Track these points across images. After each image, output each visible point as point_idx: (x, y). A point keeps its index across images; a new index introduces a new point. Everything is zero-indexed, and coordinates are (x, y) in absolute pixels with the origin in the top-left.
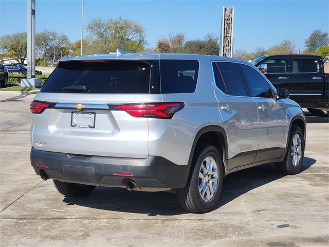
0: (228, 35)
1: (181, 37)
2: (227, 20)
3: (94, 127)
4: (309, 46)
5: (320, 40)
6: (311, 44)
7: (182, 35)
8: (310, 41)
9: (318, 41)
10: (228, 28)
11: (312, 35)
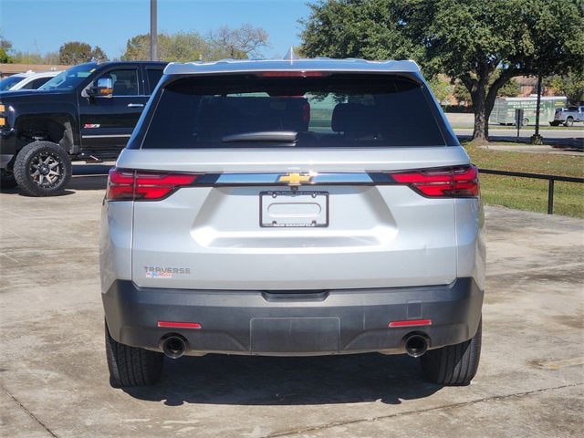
3: (326, 225)
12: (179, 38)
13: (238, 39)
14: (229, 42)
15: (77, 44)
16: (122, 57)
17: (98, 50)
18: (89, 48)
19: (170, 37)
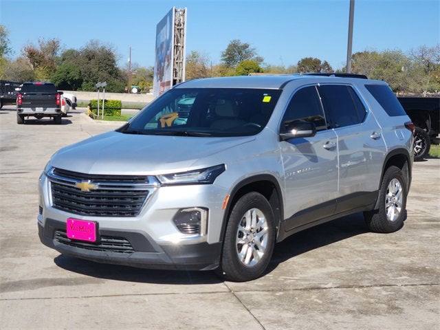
0: (179, 44)
1: (54, 43)
2: (178, 25)
4: (225, 60)
5: (240, 52)
6: (229, 58)
7: (55, 40)
8: (227, 53)
9: (237, 54)
10: (179, 35)
11: (230, 46)
12: (386, 55)
13: (434, 55)
14: (426, 58)
15: (311, 59)
16: (343, 69)
17: (326, 64)
18: (319, 62)
19: (379, 53)
